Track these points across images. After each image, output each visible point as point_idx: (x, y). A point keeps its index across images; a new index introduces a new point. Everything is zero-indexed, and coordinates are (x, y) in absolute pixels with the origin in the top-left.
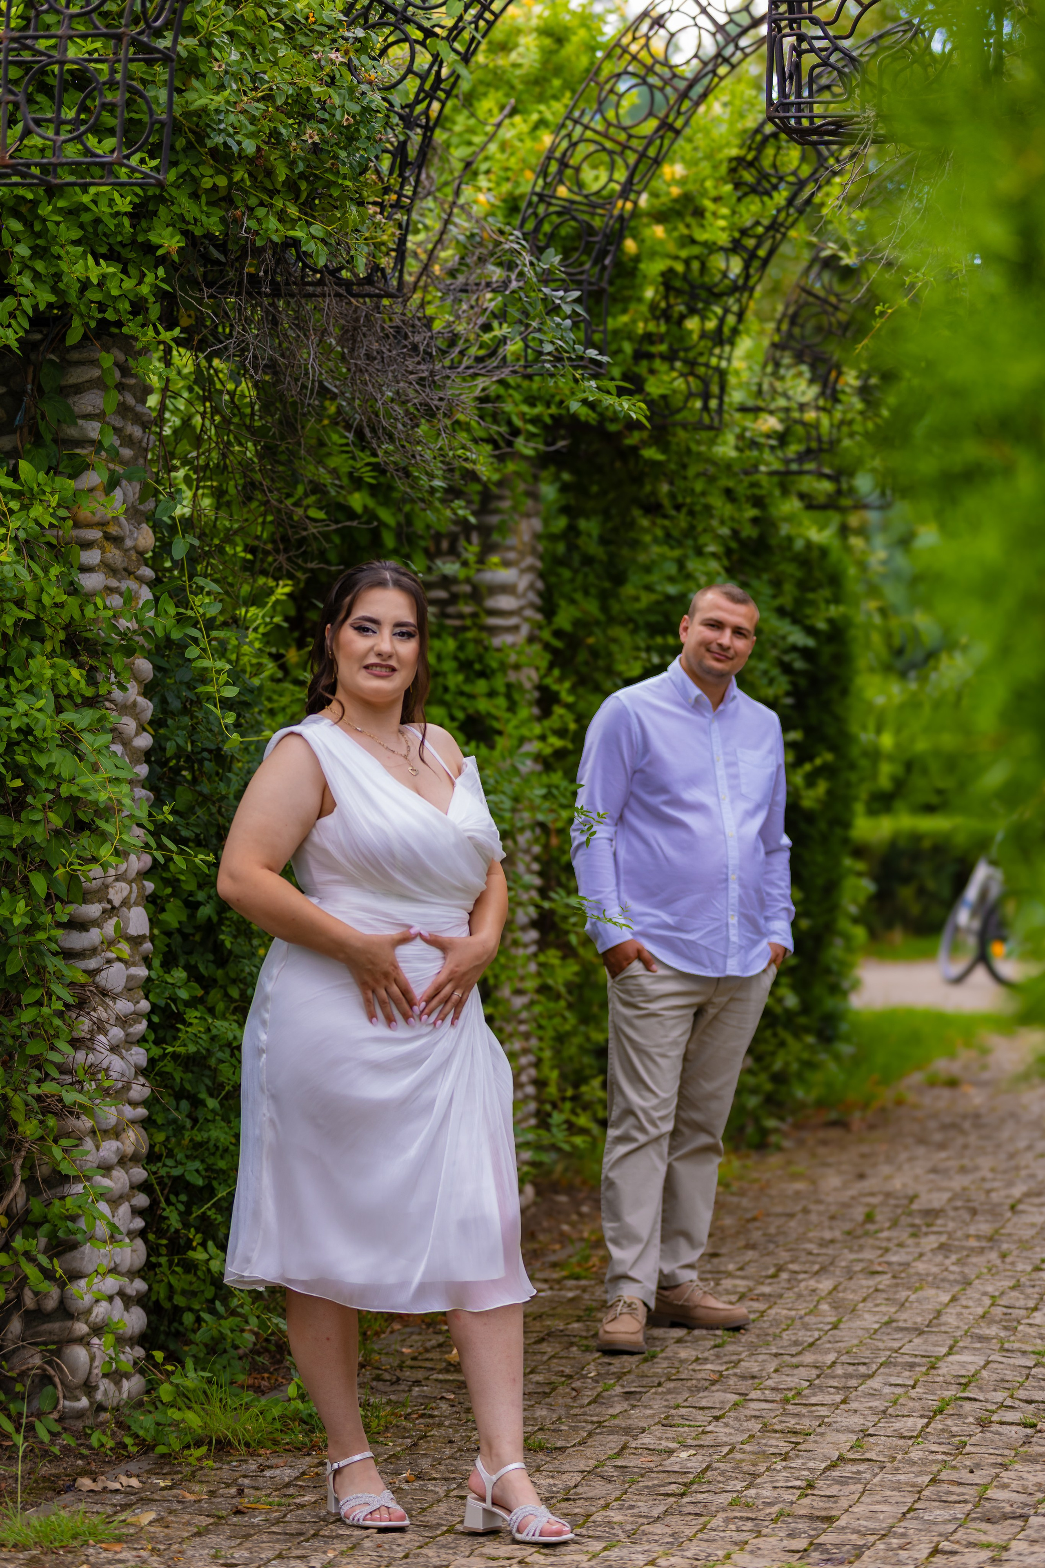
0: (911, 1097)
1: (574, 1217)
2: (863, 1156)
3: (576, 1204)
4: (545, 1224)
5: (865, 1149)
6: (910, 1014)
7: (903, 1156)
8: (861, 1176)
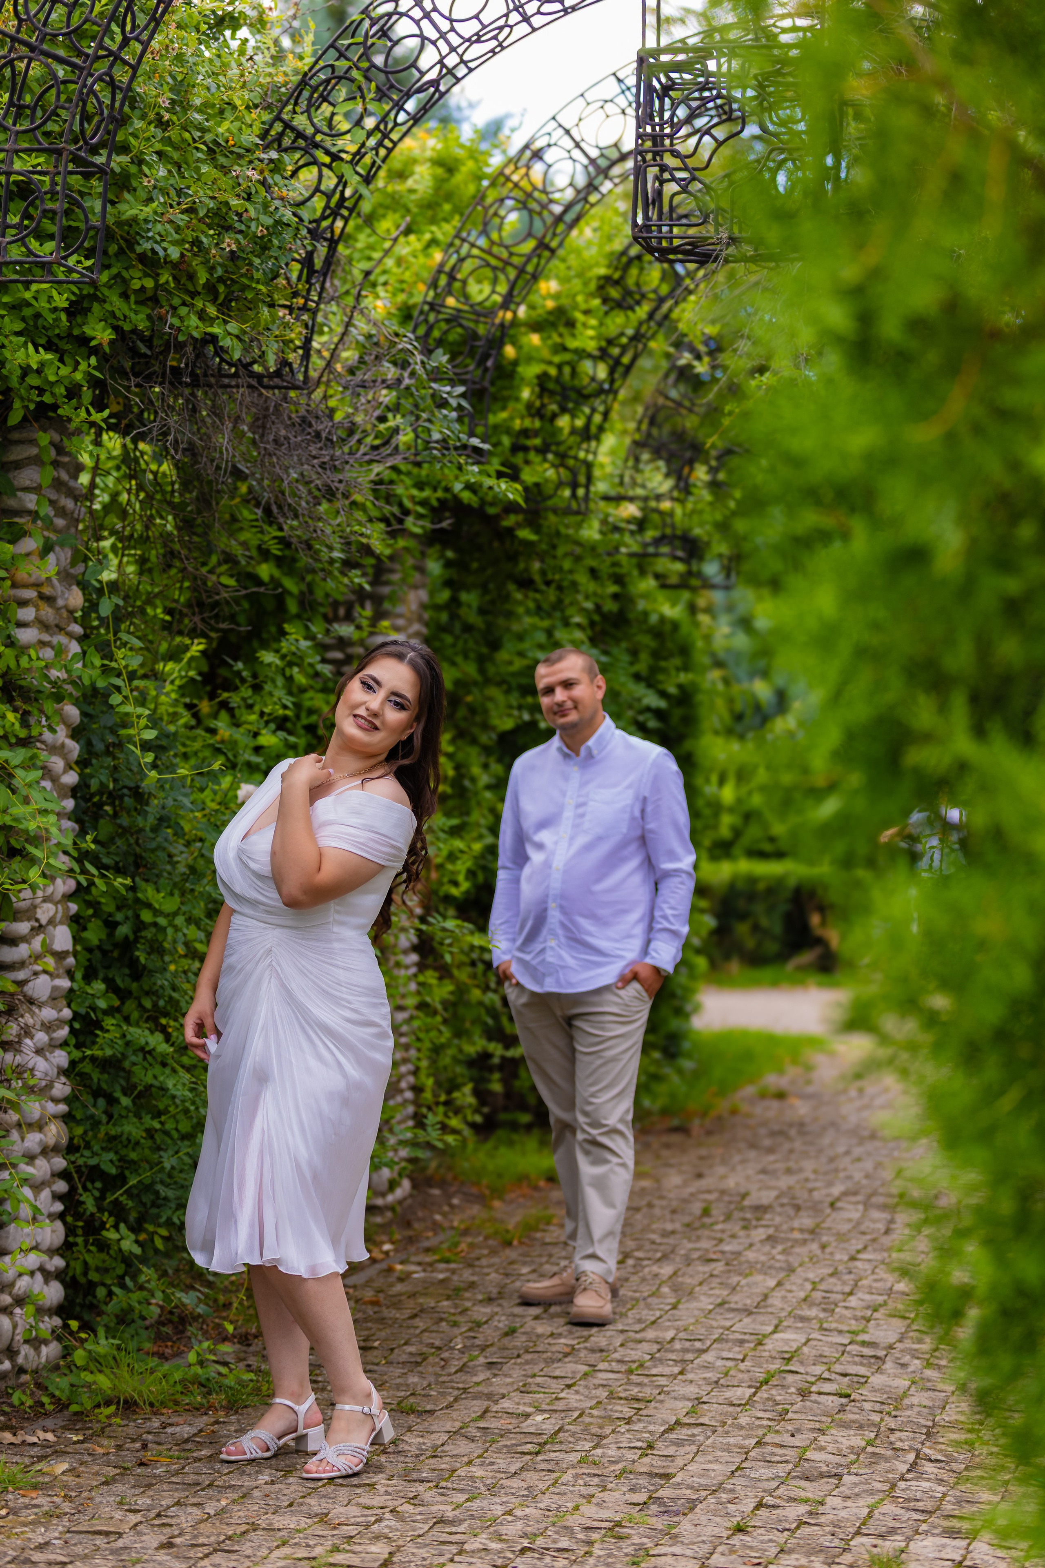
0: (744, 1107)
1: (446, 1208)
2: (702, 1158)
3: (448, 1196)
4: (420, 1214)
5: (703, 1152)
6: (745, 1034)
7: (737, 1158)
8: (700, 1176)
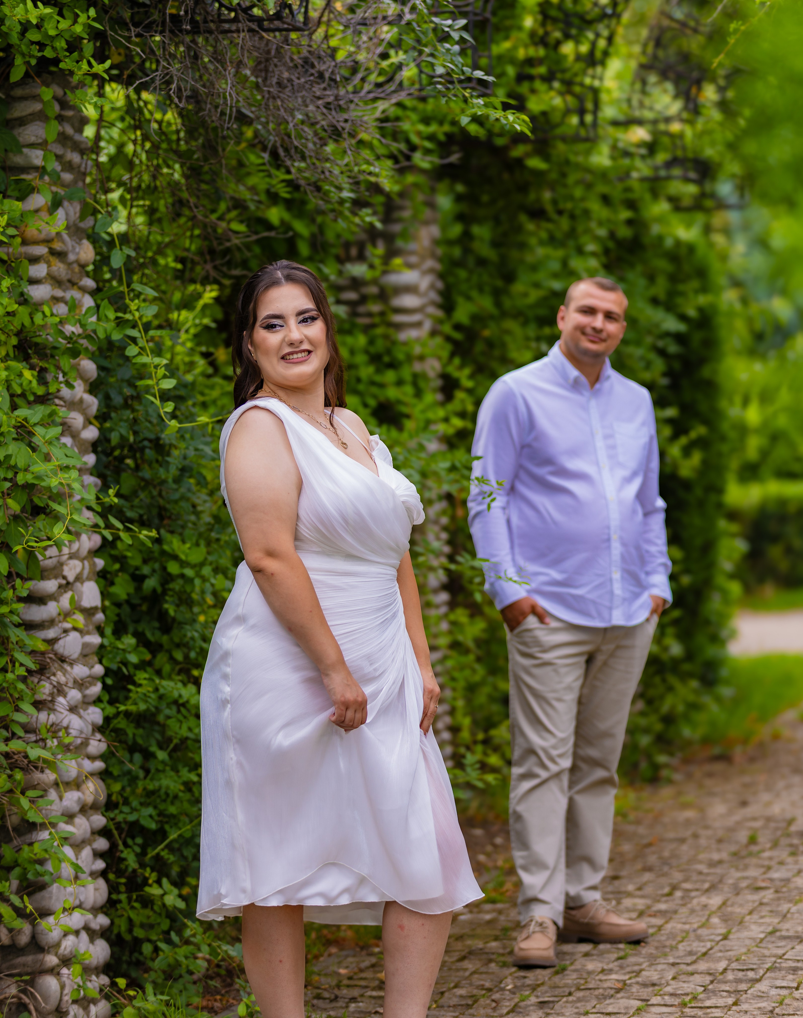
0: (786, 732)
1: (489, 848)
2: (746, 786)
3: (491, 836)
5: (747, 779)
7: (781, 784)
8: (744, 804)
